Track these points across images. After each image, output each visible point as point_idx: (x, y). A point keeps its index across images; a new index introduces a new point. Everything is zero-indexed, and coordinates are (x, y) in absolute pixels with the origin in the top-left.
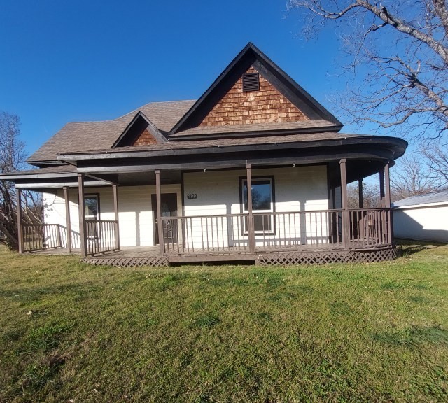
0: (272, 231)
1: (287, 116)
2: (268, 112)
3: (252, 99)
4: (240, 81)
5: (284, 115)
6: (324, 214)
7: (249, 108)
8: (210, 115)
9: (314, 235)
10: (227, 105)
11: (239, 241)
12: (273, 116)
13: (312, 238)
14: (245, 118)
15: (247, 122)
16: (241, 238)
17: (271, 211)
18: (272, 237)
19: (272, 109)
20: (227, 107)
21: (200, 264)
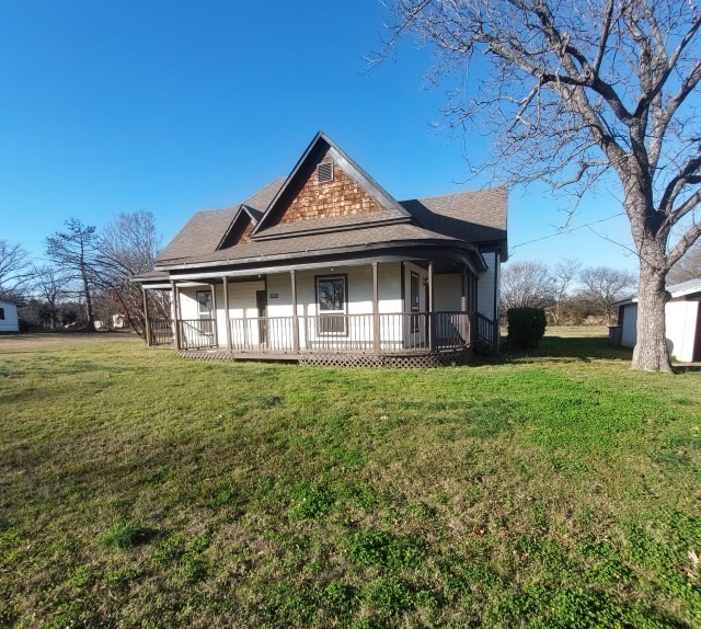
0: (344, 333)
1: (361, 207)
2: (342, 204)
3: (327, 191)
4: (316, 172)
5: (358, 206)
6: (397, 317)
7: (324, 201)
8: (288, 212)
9: (387, 339)
10: (303, 200)
11: (315, 342)
12: (347, 208)
13: (385, 342)
14: (321, 212)
15: (323, 216)
16: (317, 339)
17: (344, 311)
18: (344, 339)
19: (346, 200)
20: (304, 202)
21: (256, 360)
